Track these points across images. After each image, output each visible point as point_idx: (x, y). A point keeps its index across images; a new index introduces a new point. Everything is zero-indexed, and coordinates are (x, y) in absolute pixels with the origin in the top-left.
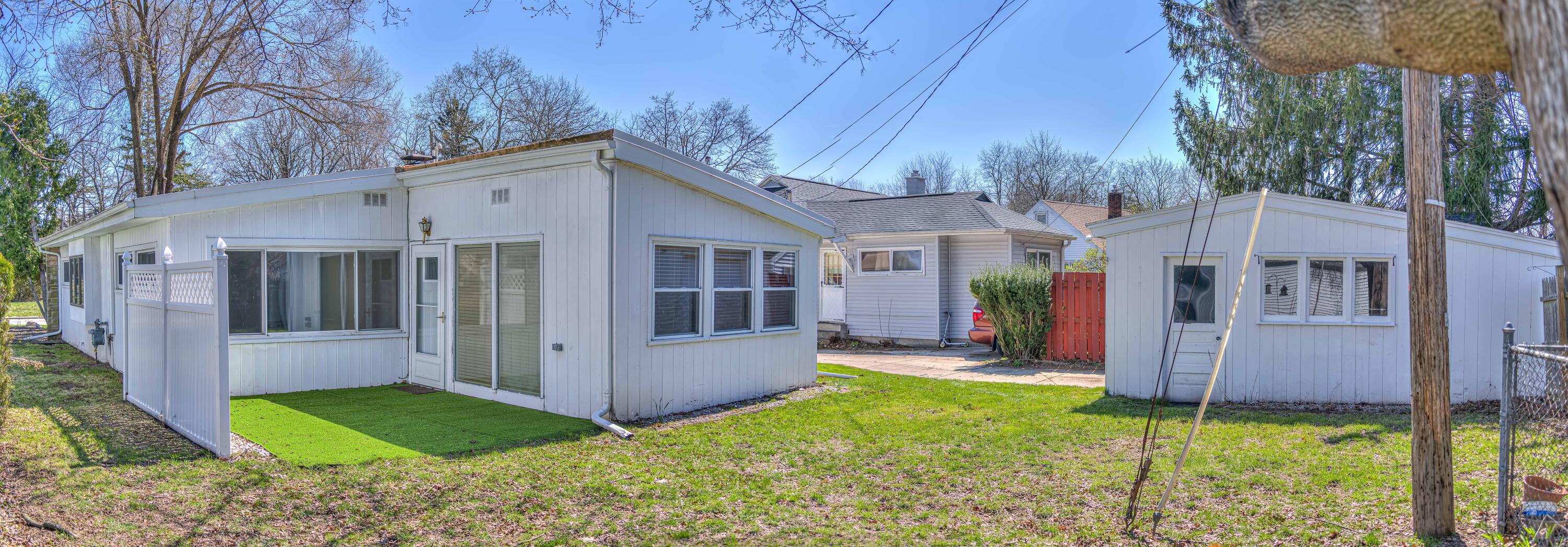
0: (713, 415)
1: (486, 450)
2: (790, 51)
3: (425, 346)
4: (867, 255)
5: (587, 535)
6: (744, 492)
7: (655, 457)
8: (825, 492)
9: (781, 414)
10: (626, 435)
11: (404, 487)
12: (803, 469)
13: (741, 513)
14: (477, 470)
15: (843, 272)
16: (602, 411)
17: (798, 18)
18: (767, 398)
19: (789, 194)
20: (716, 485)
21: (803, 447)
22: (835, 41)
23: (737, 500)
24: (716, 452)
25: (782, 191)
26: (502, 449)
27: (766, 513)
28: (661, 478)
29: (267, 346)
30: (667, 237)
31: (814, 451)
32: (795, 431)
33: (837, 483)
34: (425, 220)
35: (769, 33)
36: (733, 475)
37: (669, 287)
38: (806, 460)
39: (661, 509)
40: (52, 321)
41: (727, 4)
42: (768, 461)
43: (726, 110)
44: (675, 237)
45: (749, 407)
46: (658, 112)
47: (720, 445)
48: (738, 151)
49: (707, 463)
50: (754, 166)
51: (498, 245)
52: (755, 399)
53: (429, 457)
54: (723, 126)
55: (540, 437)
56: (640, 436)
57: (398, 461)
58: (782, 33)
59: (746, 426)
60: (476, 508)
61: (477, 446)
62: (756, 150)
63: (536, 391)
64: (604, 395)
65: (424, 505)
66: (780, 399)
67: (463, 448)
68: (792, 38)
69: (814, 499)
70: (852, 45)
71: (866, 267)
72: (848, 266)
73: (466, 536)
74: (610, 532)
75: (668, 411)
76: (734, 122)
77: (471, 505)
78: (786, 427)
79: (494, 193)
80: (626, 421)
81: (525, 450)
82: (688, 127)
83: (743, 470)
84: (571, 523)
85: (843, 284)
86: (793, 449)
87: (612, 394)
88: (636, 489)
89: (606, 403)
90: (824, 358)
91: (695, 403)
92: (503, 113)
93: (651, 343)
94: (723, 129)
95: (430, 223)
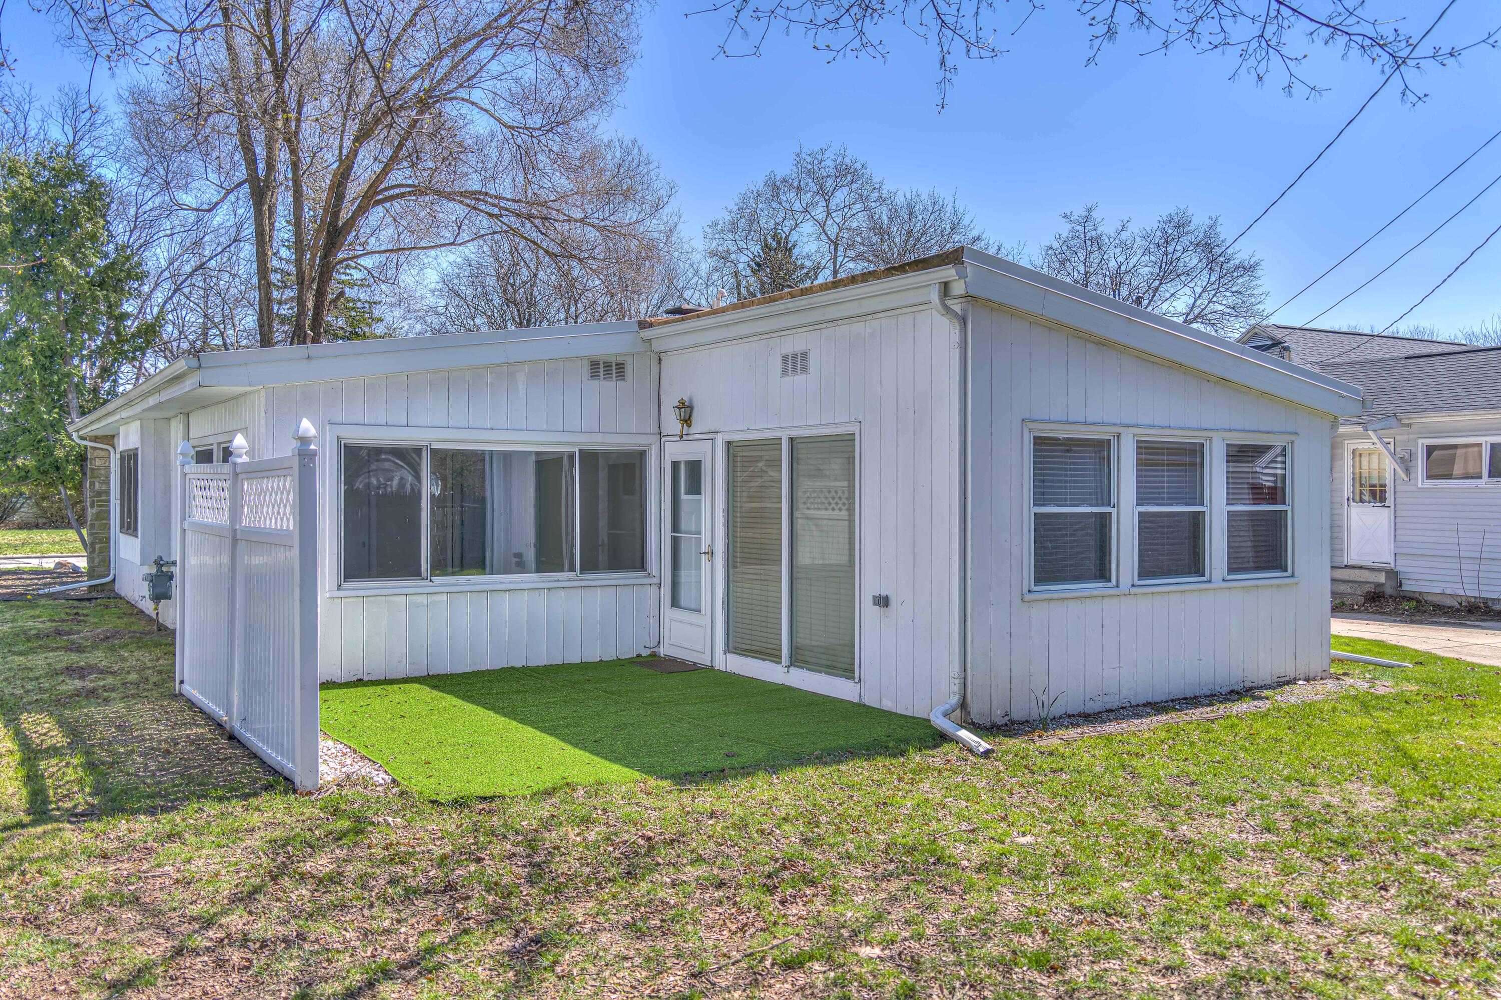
0: (1136, 721)
1: (746, 771)
2: (1260, 78)
3: (685, 598)
4: (1436, 453)
5: (868, 943)
6: (1167, 876)
7: (1023, 792)
8: (1330, 894)
9: (1257, 726)
10: (982, 750)
11: (592, 836)
12: (1290, 837)
13: (1155, 920)
14: (719, 806)
15: (1389, 481)
16: (948, 706)
17: (1273, 13)
18: (1236, 694)
19: (1286, 354)
20: (1119, 854)
21: (1294, 792)
22: (1347, 46)
23: (1150, 892)
24: (1130, 789)
25: (1276, 350)
26: (774, 768)
27: (1203, 927)
28: (1024, 834)
29: (430, 598)
30: (1054, 422)
31: (1314, 803)
32: (1282, 760)
33: (1356, 876)
34: (682, 402)
35: (1220, 49)
36: (1152, 837)
37: (1058, 505)
38: (1295, 820)
39: (1012, 897)
40: (97, 561)
41: (1145, 8)
42: (1223, 816)
43: (1183, 226)
44: (1068, 422)
45: (1201, 710)
46: (1073, 238)
47: (1141, 776)
48: (1204, 290)
49: (1110, 810)
50: (1230, 315)
51: (792, 440)
52: (1213, 695)
53: (652, 782)
54: (1179, 254)
55: (842, 749)
56: (1007, 752)
57: (598, 788)
58: (1244, 46)
59: (1191, 744)
60: (698, 879)
61: (735, 762)
62: (1234, 289)
63: (847, 671)
64: (952, 680)
65: (613, 871)
66: (1260, 698)
67: (711, 765)
68: (1264, 53)
69: (1305, 906)
70: (1381, 46)
71: (1435, 472)
72: (1399, 470)
73: (664, 934)
74: (912, 937)
75: (1057, 710)
76: (1197, 245)
77: (691, 872)
78: (1264, 751)
79: (785, 358)
80: (988, 724)
81: (810, 771)
82: (1121, 259)
83: (1173, 830)
84: (849, 914)
85: (1390, 501)
86: (1275, 795)
87: (965, 678)
88: (977, 854)
89: (954, 693)
90: (1341, 627)
91: (1106, 699)
92: (841, 248)
93: (1028, 597)
94: (1178, 259)
95: (691, 407)
